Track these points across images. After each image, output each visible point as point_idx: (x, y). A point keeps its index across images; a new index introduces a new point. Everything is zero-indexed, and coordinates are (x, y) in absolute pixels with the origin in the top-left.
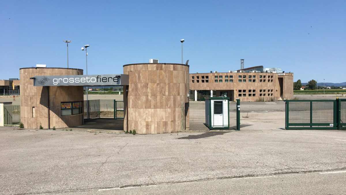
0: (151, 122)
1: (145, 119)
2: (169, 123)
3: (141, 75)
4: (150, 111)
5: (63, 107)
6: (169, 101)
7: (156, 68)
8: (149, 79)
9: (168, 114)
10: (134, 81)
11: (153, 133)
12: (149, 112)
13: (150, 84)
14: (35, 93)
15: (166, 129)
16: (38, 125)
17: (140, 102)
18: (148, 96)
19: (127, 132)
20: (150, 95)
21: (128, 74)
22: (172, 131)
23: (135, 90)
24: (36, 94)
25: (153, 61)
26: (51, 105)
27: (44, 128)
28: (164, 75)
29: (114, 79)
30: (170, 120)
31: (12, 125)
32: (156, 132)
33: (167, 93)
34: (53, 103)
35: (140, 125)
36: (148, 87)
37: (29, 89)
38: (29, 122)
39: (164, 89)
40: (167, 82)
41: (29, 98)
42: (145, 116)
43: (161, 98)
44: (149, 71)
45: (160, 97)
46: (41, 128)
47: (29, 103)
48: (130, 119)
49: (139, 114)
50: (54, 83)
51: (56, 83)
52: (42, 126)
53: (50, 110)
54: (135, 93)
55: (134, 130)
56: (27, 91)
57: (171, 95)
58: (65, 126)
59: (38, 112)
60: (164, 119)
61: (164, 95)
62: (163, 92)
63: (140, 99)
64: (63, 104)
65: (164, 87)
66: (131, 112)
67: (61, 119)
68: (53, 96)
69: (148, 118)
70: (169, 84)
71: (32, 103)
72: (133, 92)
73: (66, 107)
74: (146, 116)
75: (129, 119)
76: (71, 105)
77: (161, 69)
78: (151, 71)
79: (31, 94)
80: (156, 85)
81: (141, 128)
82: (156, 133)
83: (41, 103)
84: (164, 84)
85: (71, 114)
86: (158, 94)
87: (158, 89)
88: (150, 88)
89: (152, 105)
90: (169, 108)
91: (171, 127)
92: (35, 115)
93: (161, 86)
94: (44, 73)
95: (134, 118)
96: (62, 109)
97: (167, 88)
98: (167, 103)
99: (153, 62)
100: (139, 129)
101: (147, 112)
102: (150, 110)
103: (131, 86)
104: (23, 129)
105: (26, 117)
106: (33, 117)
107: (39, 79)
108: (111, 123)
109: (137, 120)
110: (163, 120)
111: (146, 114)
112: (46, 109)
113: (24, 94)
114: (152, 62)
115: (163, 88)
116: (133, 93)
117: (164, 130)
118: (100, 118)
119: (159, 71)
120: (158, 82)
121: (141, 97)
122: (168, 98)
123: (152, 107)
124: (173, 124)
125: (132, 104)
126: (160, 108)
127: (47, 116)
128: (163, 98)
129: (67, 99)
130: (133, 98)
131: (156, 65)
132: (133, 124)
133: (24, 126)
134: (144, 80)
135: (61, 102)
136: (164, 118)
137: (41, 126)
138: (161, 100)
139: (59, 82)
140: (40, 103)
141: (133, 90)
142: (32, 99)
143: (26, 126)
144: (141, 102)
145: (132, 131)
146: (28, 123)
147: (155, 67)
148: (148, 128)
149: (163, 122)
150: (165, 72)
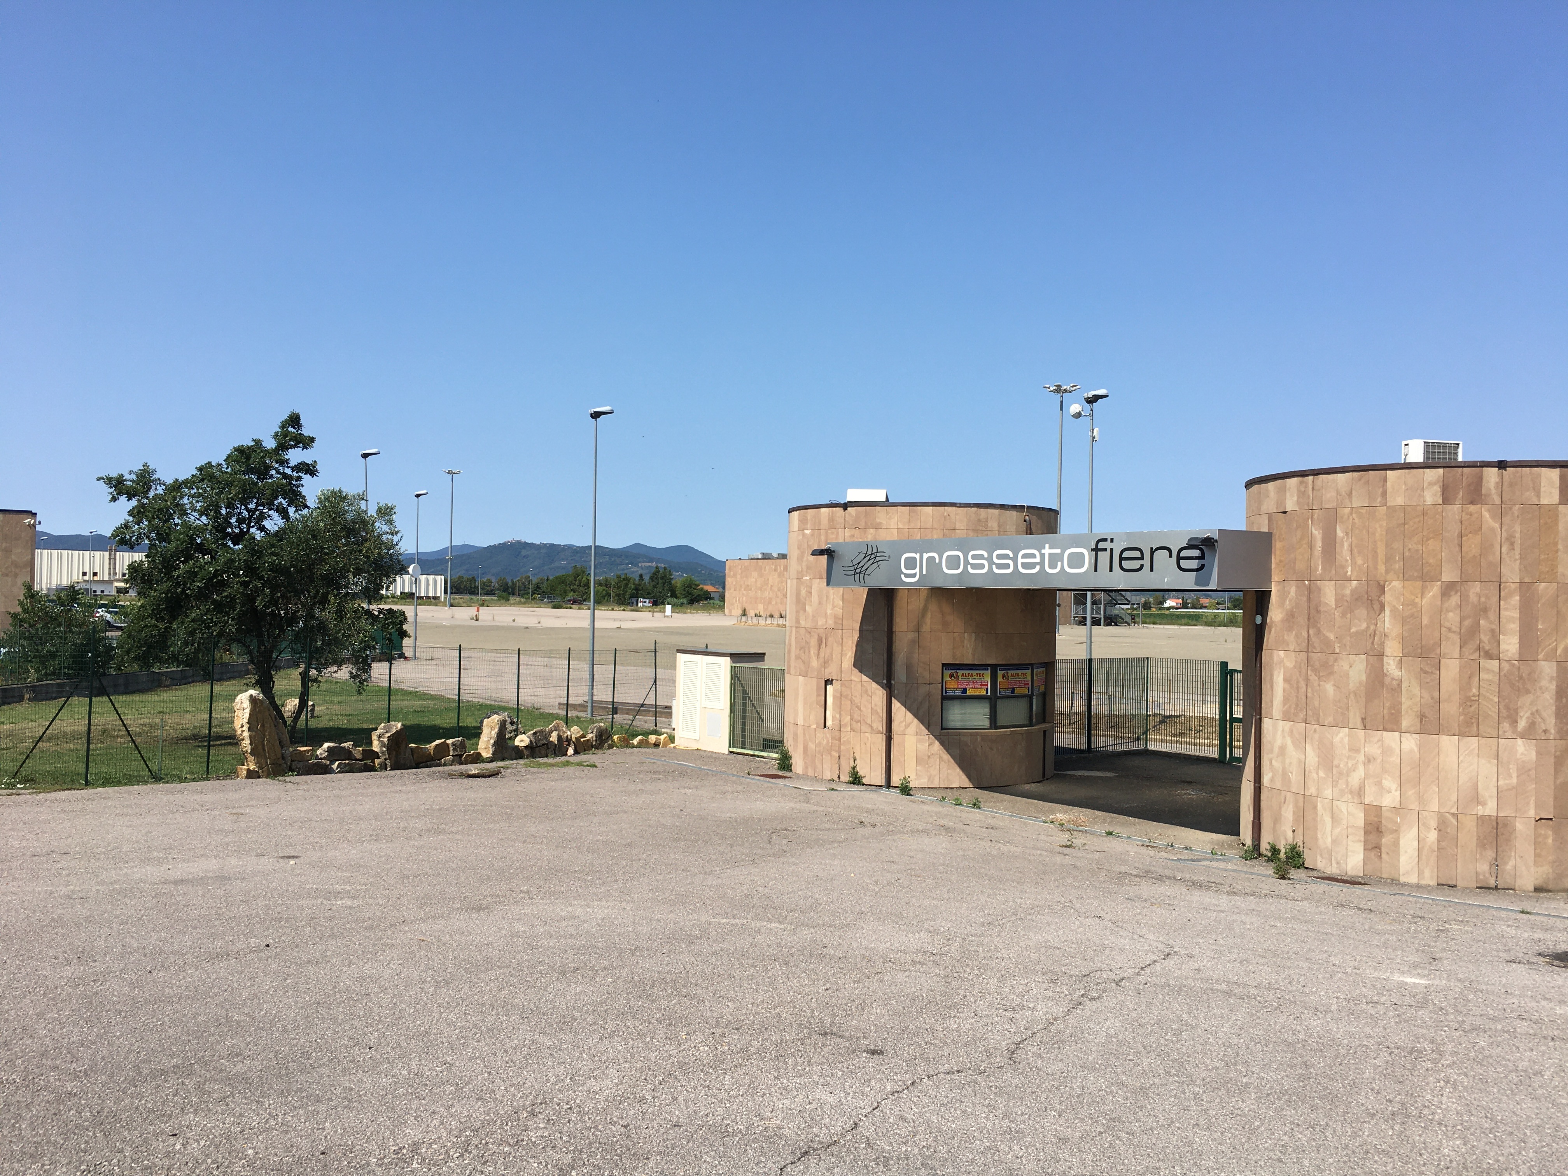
0: (1397, 810)
1: (1360, 792)
2: (1523, 827)
3: (1340, 533)
4: (1395, 746)
5: (953, 687)
6: (1528, 692)
7: (1437, 489)
8: (1389, 559)
9: (1514, 775)
10: (1300, 566)
11: (1413, 879)
12: (1386, 751)
13: (1394, 586)
14: (836, 617)
15: (1496, 864)
16: (843, 762)
17: (1329, 688)
18: (1381, 655)
19: (1254, 852)
20: (1393, 649)
21: (1265, 529)
22: (1539, 882)
23: (1302, 620)
24: (839, 623)
25: (1426, 452)
26: (900, 674)
27: (864, 781)
28: (1492, 530)
29: (1179, 558)
30: (1532, 813)
31: (757, 753)
32: (1427, 873)
33: (1510, 645)
34: (909, 667)
35: (1328, 820)
36: (1382, 608)
37: (815, 598)
38: (812, 746)
39: (1492, 616)
40: (1512, 573)
41: (814, 642)
42: (1360, 772)
43: (1471, 672)
44: (1393, 508)
45: (1461, 668)
46: (856, 780)
47: (815, 663)
48: (1272, 780)
49: (1327, 759)
50: (907, 576)
51: (914, 576)
52: (858, 769)
53: (894, 701)
54: (1305, 634)
55: (1293, 848)
56: (807, 608)
57: (1540, 657)
58: (957, 778)
59: (847, 704)
60: (1484, 804)
61: (1489, 656)
62: (1485, 638)
63: (1332, 673)
64: (951, 676)
65: (1495, 606)
66: (1279, 742)
67: (942, 743)
68: (911, 636)
69: (1379, 784)
70: (1525, 588)
71: (826, 663)
72: (1290, 629)
73: (965, 691)
74: (1367, 776)
75: (1266, 780)
76: (988, 679)
77: (1476, 495)
78: (1404, 508)
79: (820, 623)
80: (1434, 590)
81: (1333, 841)
82: (1429, 880)
83: (860, 664)
84: (1494, 588)
85: (987, 724)
86: (1451, 648)
87: (1452, 618)
88: (1394, 610)
89: (1404, 707)
90: (1525, 736)
91: (1537, 855)
92: (834, 718)
93: (1473, 598)
94: (877, 527)
95: (1295, 777)
96: (944, 698)
97: (1511, 611)
98: (1508, 708)
99: (1426, 458)
100: (1320, 842)
101: (1373, 749)
102: (1390, 738)
103: (1283, 595)
104: (787, 774)
105: (800, 722)
106: (825, 726)
107: (848, 557)
108: (1190, 783)
109: (1312, 790)
110: (1480, 810)
111: (1369, 760)
112: (878, 694)
113: (798, 621)
114: (1415, 453)
115: (1484, 610)
116: (1290, 638)
117: (1483, 867)
118: (1146, 752)
119: (1456, 507)
120: (1449, 575)
121: (1336, 660)
122: (1521, 677)
123: (1405, 723)
124: (1550, 841)
125: (1286, 700)
126: (1461, 735)
127: (881, 726)
128: (1483, 675)
129: (968, 653)
130: (1290, 664)
131: (1441, 470)
132: (1288, 814)
133: (793, 761)
134: (1360, 561)
135: (944, 665)
136: (1488, 793)
137: (854, 768)
138: (1464, 687)
139: (924, 573)
140: (854, 666)
141: (1290, 616)
142: (823, 645)
143: (798, 764)
144: (1337, 687)
145: (1283, 851)
146: (805, 749)
147: (1431, 484)
148: (1378, 847)
149: (1482, 820)
150: (1501, 514)
